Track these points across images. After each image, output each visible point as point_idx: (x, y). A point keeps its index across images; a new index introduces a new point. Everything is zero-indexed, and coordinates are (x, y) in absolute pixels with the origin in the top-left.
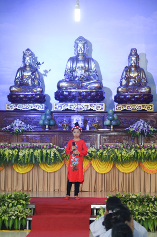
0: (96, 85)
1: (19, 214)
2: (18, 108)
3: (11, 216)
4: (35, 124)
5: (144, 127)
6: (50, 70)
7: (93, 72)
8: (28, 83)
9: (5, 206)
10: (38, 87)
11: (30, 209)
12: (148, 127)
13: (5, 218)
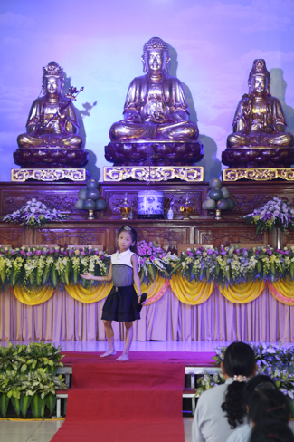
0: (186, 131)
1: (41, 386)
2: (34, 178)
3: (25, 390)
4: (67, 209)
5: (281, 211)
6: (95, 104)
7: (180, 106)
8: (53, 129)
9: (13, 369)
10: (73, 137)
11: (64, 376)
12: (289, 212)
13: (14, 393)
